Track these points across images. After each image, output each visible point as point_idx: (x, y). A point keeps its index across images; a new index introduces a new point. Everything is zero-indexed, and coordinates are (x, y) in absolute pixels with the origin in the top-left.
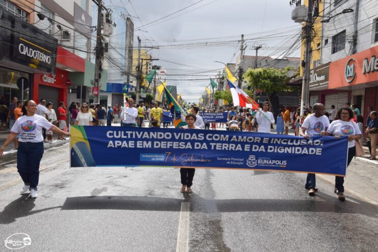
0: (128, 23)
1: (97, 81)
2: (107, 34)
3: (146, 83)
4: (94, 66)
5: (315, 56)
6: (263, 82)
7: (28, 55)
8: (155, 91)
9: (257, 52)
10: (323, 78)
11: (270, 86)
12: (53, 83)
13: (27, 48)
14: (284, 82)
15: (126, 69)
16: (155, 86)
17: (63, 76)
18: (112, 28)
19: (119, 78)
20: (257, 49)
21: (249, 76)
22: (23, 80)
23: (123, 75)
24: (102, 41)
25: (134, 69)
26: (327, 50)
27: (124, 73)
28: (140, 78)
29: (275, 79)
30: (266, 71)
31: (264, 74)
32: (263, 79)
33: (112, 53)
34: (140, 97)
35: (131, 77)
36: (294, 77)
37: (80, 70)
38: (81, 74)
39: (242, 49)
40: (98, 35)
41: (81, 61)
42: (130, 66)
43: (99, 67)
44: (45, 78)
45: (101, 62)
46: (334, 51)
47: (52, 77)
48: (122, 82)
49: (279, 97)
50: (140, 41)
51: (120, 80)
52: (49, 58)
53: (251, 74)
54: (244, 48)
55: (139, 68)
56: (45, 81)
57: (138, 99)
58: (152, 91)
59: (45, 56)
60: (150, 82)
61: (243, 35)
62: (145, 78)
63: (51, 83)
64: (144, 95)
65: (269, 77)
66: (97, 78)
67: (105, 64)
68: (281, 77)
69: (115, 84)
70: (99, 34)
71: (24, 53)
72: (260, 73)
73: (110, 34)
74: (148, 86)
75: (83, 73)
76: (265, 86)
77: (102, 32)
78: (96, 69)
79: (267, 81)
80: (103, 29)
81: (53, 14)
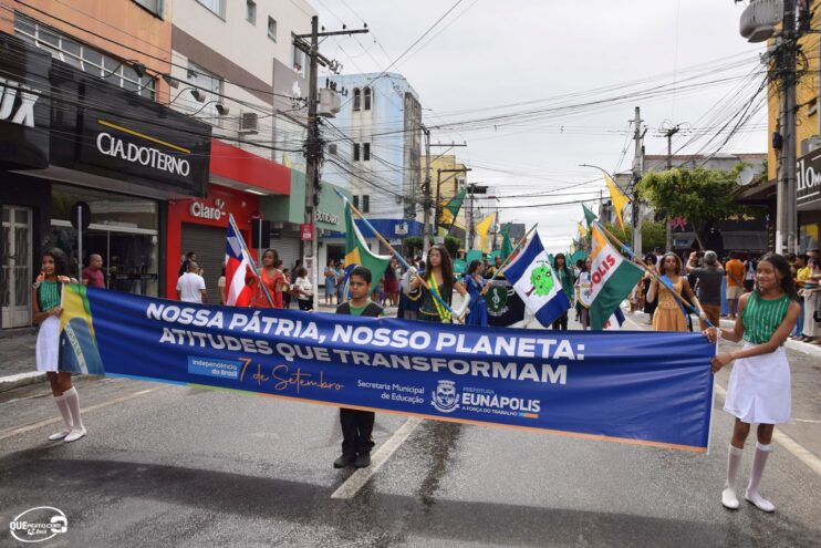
0: (409, 103)
1: (309, 210)
2: (328, 111)
3: (447, 217)
4: (304, 178)
6: (681, 197)
7: (124, 157)
8: (473, 232)
9: (670, 141)
11: (698, 207)
12: (218, 218)
13: (120, 142)
14: (731, 199)
16: (472, 223)
17: (244, 204)
18: (339, 99)
19: (391, 209)
20: (671, 133)
21: (648, 186)
22: (80, 208)
23: (399, 203)
24: (319, 126)
27: (399, 199)
29: (710, 192)
30: (687, 173)
31: (684, 180)
32: (682, 191)
36: (753, 185)
38: (283, 198)
39: (638, 137)
40: (310, 115)
41: (283, 174)
43: (315, 183)
44: (197, 210)
45: (316, 171)
47: (216, 207)
49: (722, 233)
50: (427, 133)
51: (395, 212)
52: (185, 164)
53: (654, 182)
54: (641, 134)
55: (427, 186)
56: (197, 215)
58: (468, 233)
59: (173, 160)
60: (456, 215)
61: (637, 108)
62: (446, 207)
63: (214, 220)
65: (696, 188)
66: (309, 205)
68: (723, 185)
69: (385, 220)
70: (313, 114)
71: (113, 153)
72: (674, 178)
73: (335, 111)
74: (451, 221)
75: (287, 197)
76: (686, 208)
78: (307, 185)
79: (692, 197)
80: (319, 102)
81: (221, 80)
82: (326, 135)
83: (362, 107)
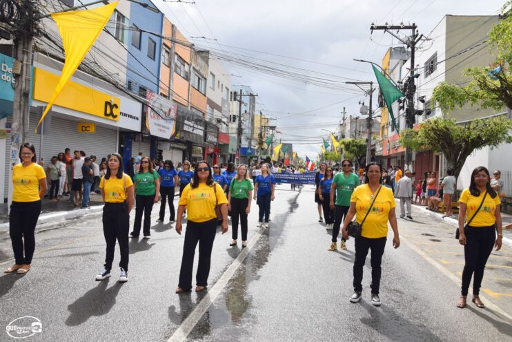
0: (252, 97)
1: (238, 150)
3: (265, 146)
5: (386, 131)
6: (352, 148)
10: (381, 149)
15: (249, 137)
16: (272, 148)
20: (357, 118)
24: (241, 124)
25: (256, 136)
26: (390, 128)
28: (261, 143)
29: (360, 147)
31: (353, 142)
32: (352, 146)
33: (244, 131)
34: (261, 159)
35: (253, 143)
37: (226, 142)
38: (226, 145)
40: (239, 120)
41: (226, 136)
42: (252, 134)
43: (239, 141)
46: (393, 130)
48: (247, 146)
50: (261, 113)
51: (245, 145)
54: (345, 118)
55: (260, 135)
57: (259, 161)
61: (344, 108)
64: (265, 157)
65: (356, 145)
66: (238, 148)
67: (243, 138)
72: (350, 142)
75: (228, 145)
76: (353, 151)
77: (242, 118)
79: (355, 148)
80: (242, 116)
81: (213, 109)
82: (243, 127)
83: (233, 99)
